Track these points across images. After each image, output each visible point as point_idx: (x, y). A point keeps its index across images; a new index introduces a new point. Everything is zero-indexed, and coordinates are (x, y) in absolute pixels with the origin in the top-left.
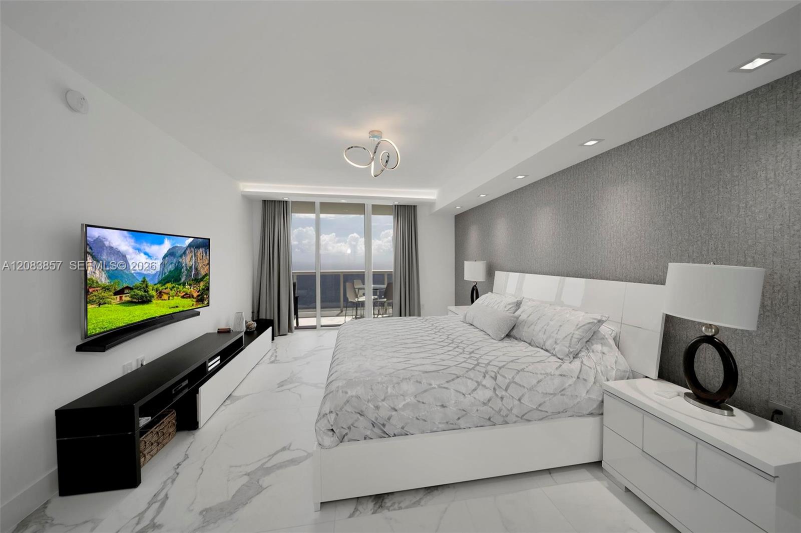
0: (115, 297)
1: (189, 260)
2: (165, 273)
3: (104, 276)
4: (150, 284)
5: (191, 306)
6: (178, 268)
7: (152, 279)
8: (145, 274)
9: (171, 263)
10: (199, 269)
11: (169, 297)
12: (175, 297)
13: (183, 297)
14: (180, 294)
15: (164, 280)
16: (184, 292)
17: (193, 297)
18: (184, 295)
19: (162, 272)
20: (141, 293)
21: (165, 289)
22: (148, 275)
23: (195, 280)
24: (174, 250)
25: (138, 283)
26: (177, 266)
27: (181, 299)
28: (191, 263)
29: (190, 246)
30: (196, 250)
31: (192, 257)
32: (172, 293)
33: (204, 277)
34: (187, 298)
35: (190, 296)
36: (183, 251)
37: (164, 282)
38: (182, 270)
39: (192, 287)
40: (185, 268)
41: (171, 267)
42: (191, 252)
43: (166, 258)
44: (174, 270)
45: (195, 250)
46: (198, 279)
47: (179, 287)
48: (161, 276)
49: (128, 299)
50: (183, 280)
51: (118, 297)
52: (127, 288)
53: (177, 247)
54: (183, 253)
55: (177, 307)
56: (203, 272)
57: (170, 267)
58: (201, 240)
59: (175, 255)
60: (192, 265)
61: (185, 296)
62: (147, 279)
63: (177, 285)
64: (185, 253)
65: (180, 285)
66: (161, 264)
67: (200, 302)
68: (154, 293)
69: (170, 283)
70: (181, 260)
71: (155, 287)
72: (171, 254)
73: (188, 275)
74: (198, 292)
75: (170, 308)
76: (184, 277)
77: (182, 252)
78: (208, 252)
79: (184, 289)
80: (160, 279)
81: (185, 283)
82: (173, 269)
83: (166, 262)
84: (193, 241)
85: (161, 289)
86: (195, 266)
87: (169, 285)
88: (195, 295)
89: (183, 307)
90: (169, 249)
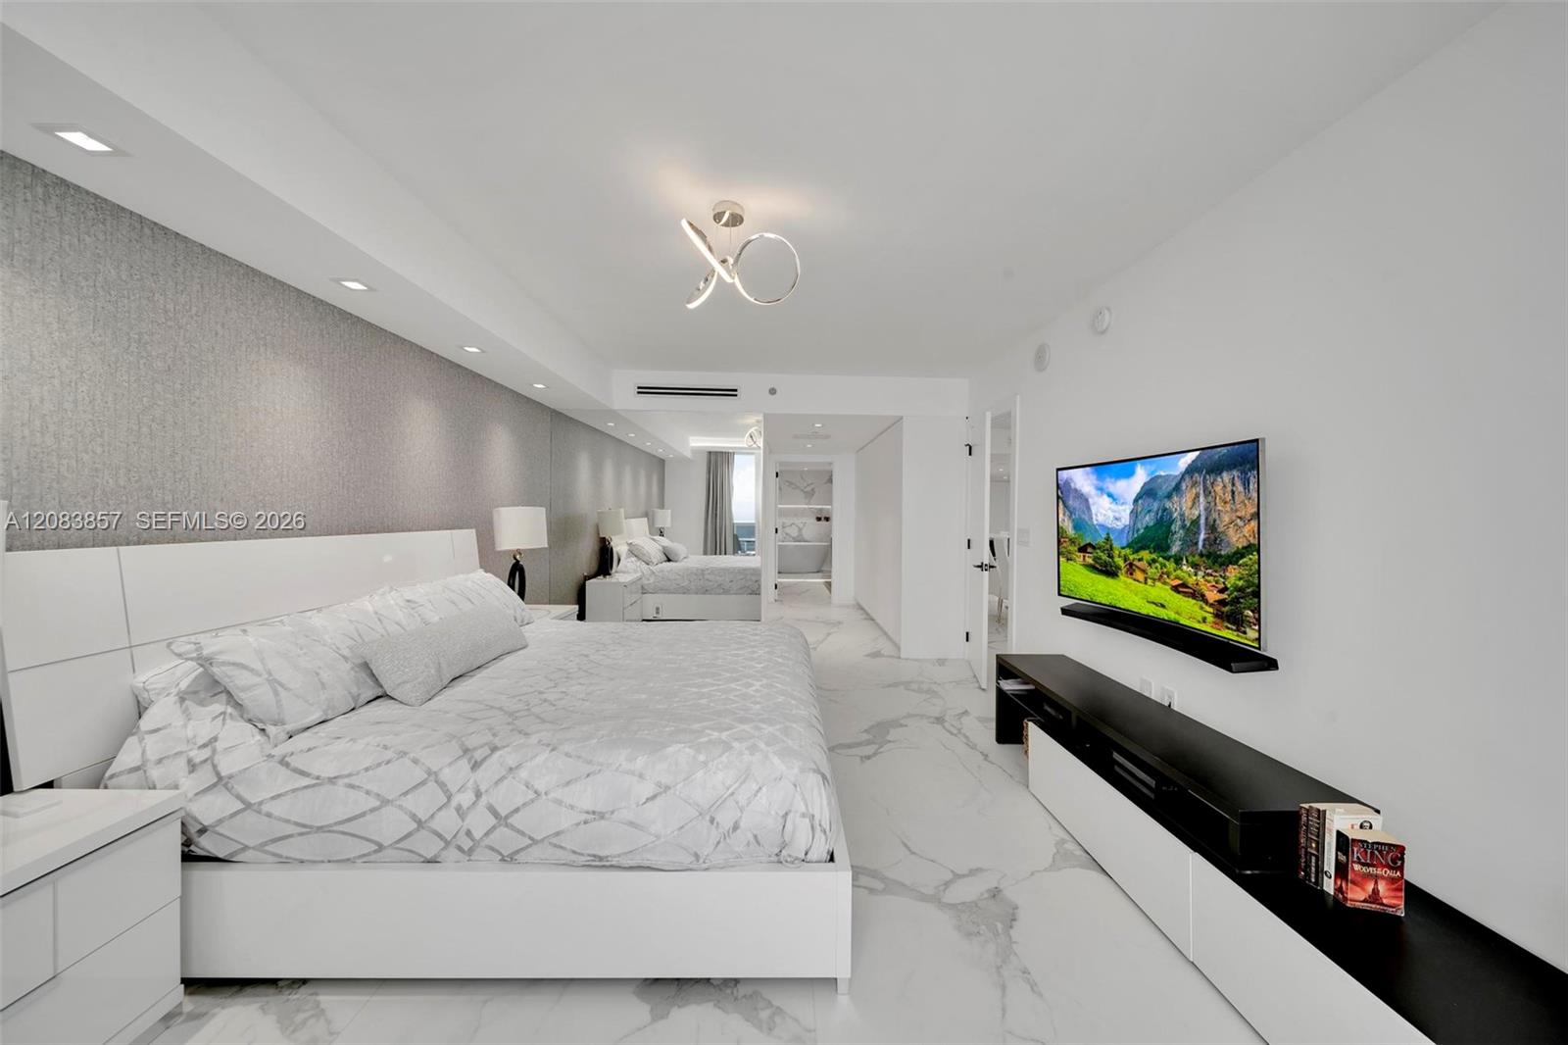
0: (1079, 554)
1: (1190, 504)
2: (1138, 530)
3: (1071, 525)
4: (1116, 545)
5: (1199, 622)
6: (1164, 523)
7: (1119, 537)
8: (1109, 529)
9: (1149, 511)
10: (1221, 529)
11: (1146, 579)
12: (1158, 584)
13: (1175, 589)
14: (1168, 580)
15: (1136, 543)
16: (1177, 578)
17: (1206, 602)
18: (1179, 585)
19: (1133, 527)
20: (1105, 557)
21: (1139, 560)
22: (1112, 530)
23: (1208, 556)
24: (1153, 485)
25: (1100, 540)
26: (1161, 517)
27: (1170, 591)
28: (1197, 513)
29: (1191, 470)
30: (1210, 479)
31: (1197, 496)
32: (1151, 571)
33: (1240, 554)
34: (1185, 594)
35: (1196, 595)
36: (1173, 484)
37: (1138, 545)
38: (1173, 527)
39: (1201, 574)
40: (1179, 523)
41: (1148, 520)
42: (1195, 484)
43: (1140, 502)
44: (1155, 525)
45: (1205, 479)
46: (1221, 556)
47: (1167, 563)
48: (1131, 533)
49: (1090, 561)
50: (1175, 549)
51: (1082, 554)
52: (1090, 545)
53: (1160, 476)
54: (1174, 489)
55: (1163, 606)
56: (1236, 539)
57: (1147, 518)
58: (1224, 450)
59: (1156, 494)
60: (1199, 517)
61: (1181, 589)
62: (1112, 537)
63: (1161, 559)
64: (1177, 488)
65: (1167, 559)
66: (1131, 512)
67: (1233, 623)
68: (1120, 562)
69: (1147, 552)
70: (1168, 505)
71: (1123, 552)
72: (1148, 492)
73: (1190, 541)
74: (1221, 591)
75: (1148, 602)
76: (1178, 543)
77: (1171, 488)
78: (1253, 480)
79: (1179, 572)
80: (1130, 540)
81: (1182, 559)
82: (1152, 524)
83: (1139, 509)
84: (1198, 457)
85: (1131, 557)
86: (1207, 519)
87: (1145, 555)
88: (1213, 596)
89: (1177, 613)
90: (1145, 484)
